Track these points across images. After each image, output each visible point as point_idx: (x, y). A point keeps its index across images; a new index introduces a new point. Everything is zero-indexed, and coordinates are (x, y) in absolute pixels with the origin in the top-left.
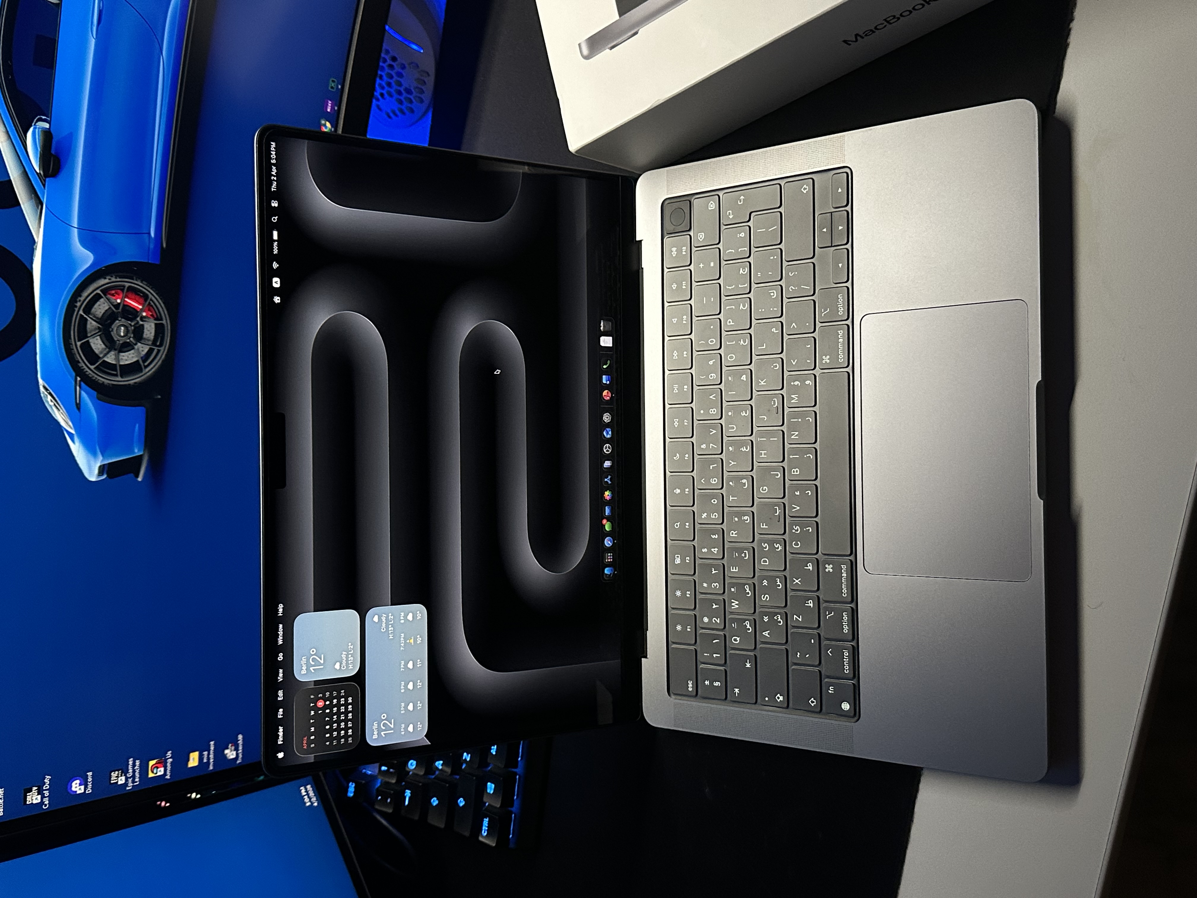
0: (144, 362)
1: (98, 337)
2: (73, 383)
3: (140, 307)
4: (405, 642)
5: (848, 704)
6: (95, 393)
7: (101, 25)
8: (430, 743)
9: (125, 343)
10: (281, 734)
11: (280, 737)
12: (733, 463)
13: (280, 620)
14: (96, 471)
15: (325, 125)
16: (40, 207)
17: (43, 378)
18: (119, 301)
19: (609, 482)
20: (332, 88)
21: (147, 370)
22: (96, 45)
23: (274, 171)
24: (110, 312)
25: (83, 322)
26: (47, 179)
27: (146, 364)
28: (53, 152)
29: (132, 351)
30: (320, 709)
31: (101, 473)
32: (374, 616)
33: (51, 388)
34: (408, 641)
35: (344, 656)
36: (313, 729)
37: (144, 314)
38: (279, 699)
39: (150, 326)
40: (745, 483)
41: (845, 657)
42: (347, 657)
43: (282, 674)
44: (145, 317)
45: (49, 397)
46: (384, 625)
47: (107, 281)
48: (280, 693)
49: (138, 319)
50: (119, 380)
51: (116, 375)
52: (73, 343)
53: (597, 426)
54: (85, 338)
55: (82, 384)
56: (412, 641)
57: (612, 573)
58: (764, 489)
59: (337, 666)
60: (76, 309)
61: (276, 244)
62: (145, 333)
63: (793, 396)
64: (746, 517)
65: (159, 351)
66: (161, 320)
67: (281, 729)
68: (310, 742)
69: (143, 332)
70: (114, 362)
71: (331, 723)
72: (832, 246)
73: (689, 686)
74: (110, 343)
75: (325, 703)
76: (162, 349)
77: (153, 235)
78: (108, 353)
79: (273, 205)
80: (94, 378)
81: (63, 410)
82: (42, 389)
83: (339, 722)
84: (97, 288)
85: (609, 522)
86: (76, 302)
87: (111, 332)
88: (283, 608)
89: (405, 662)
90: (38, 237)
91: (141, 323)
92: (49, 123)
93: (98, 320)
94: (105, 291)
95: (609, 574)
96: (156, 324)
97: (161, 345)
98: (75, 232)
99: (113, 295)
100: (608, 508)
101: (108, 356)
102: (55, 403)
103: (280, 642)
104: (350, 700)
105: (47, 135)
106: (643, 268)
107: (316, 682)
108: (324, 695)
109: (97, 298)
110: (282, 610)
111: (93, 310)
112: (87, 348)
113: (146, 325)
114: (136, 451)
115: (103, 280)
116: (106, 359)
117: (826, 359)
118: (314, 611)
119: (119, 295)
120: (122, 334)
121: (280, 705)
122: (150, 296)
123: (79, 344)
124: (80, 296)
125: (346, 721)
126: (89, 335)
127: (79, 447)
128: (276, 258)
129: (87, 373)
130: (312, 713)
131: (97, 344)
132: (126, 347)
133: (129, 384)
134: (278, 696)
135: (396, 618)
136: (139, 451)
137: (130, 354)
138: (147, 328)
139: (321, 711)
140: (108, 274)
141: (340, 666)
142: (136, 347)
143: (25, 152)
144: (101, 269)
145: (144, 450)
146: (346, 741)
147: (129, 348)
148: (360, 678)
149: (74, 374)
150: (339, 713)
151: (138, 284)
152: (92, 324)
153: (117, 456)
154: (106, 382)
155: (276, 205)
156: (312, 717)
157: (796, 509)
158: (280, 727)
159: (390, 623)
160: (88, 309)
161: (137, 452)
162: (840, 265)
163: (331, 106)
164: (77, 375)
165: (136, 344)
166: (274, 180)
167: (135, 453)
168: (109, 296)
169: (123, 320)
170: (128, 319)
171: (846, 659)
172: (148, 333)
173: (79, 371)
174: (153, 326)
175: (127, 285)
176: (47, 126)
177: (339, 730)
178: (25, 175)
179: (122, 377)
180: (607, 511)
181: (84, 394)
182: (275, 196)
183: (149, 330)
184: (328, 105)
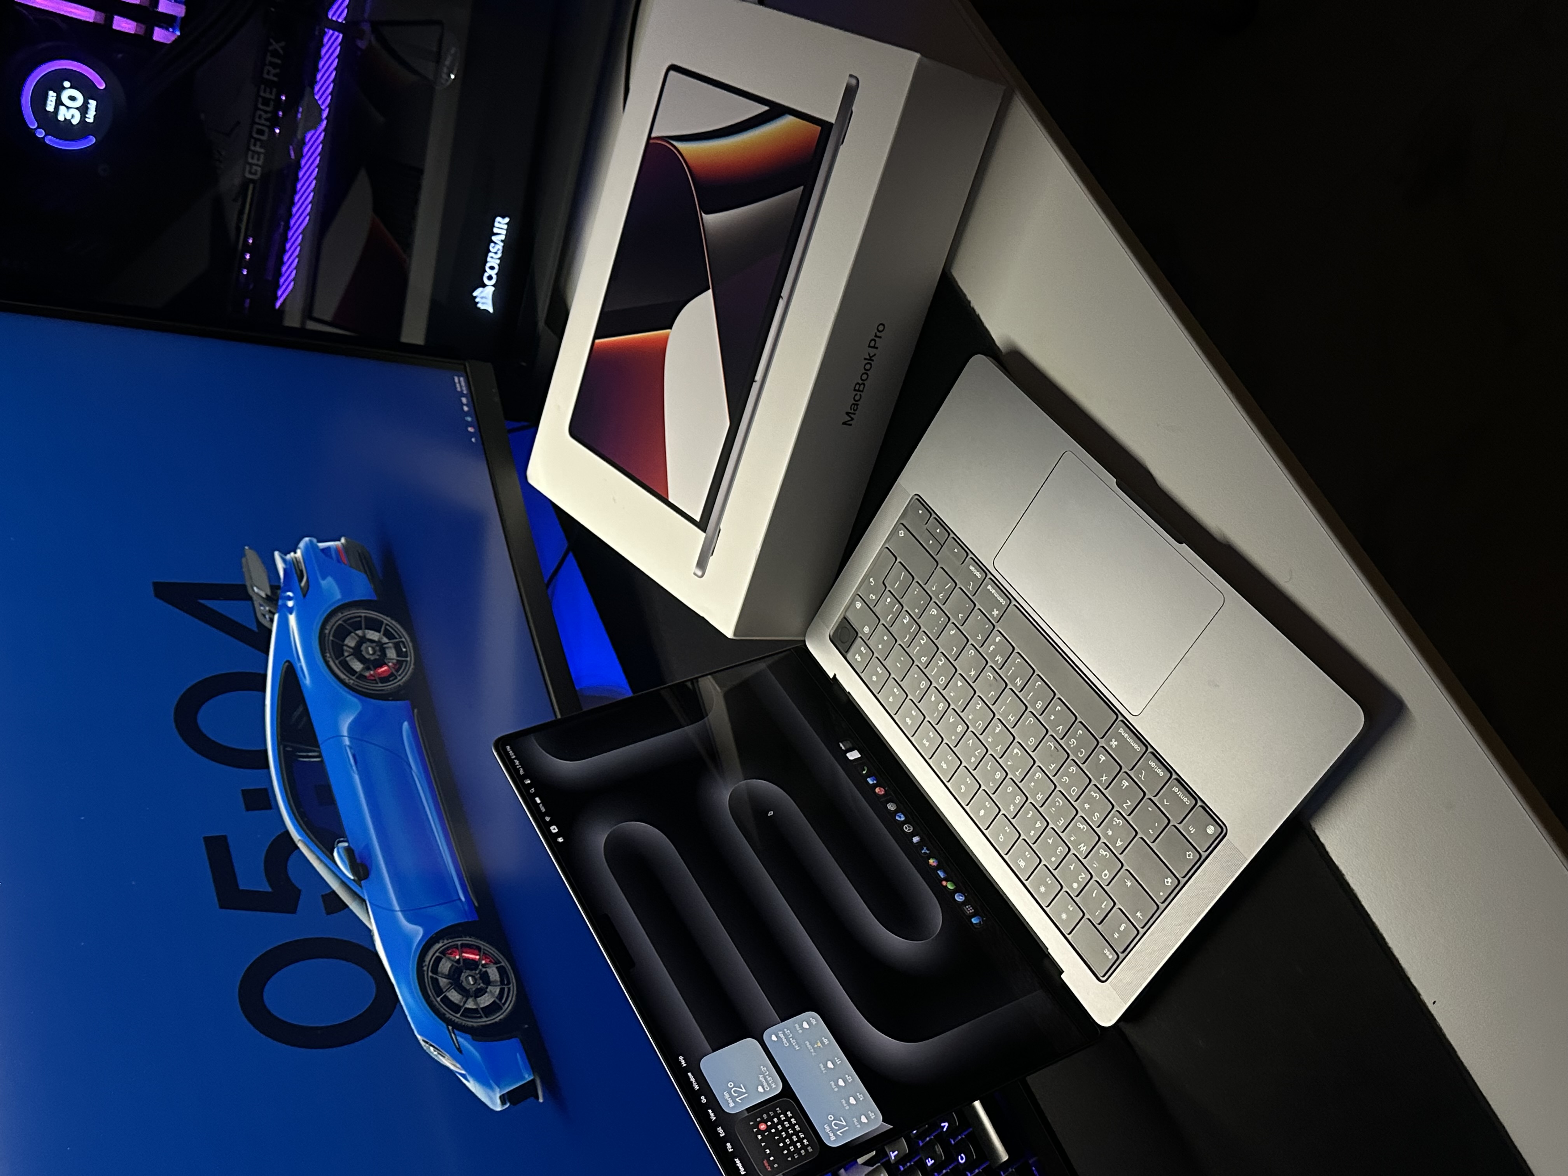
0: (501, 999)
1: (453, 990)
2: (447, 1032)
3: (478, 957)
4: (814, 1048)
5: (1210, 826)
6: (469, 1036)
7: (358, 764)
8: (892, 1127)
9: (477, 989)
10: (739, 1164)
11: (740, 1168)
12: (999, 748)
13: (686, 1070)
14: (499, 1102)
16: (364, 904)
17: (420, 1034)
18: (457, 957)
19: (928, 852)
21: (506, 1006)
22: (361, 779)
23: (517, 762)
24: (454, 968)
25: (435, 982)
26: (362, 882)
27: (503, 1001)
28: (358, 861)
29: (486, 995)
30: (765, 1131)
31: (503, 1103)
32: (771, 1036)
33: (430, 1040)
34: (816, 1046)
35: (762, 1080)
36: (768, 1151)
37: (483, 962)
38: (721, 1135)
39: (493, 970)
40: (1017, 752)
41: (1178, 793)
42: (766, 1079)
43: (713, 1114)
44: (485, 964)
45: (432, 1049)
46: (785, 1040)
47: (441, 945)
48: (720, 1130)
49: (480, 967)
50: (485, 1021)
51: (481, 1017)
52: (434, 1000)
53: (888, 819)
54: (442, 994)
55: (456, 1031)
56: (819, 1044)
57: (981, 920)
58: (1031, 741)
59: (760, 1089)
60: (426, 973)
61: (541, 805)
62: (491, 978)
63: (996, 659)
64: (1037, 774)
65: (509, 989)
66: (500, 963)
67: (737, 1161)
68: (771, 1163)
69: (489, 977)
70: (474, 1007)
71: (783, 1140)
72: (942, 546)
73: (1107, 954)
74: (465, 993)
75: (766, 1124)
76: (511, 986)
77: (463, 899)
78: (467, 1000)
79: (526, 783)
80: (463, 1024)
81: (447, 1056)
82: (423, 1043)
83: (789, 1136)
84: (436, 952)
85: (948, 883)
86: (423, 967)
87: (461, 983)
88: (684, 1059)
89: (823, 1064)
90: (371, 925)
91: (484, 970)
92: (347, 841)
93: (447, 977)
94: (444, 953)
95: (978, 922)
96: (497, 968)
98: (400, 915)
99: (451, 954)
100: (941, 871)
101: (468, 1002)
102: (439, 1052)
103: (697, 1088)
104: (789, 1114)
105: (349, 851)
106: (849, 693)
107: (748, 1110)
108: (762, 1118)
109: (438, 960)
110: (684, 1061)
111: (439, 970)
112: (446, 1001)
113: (489, 971)
114: (527, 1076)
115: (437, 944)
116: (467, 1006)
117: (995, 613)
118: (713, 1052)
119: (456, 952)
120: (472, 983)
121: (725, 1140)
122: (482, 947)
123: (439, 999)
124: (424, 961)
125: (796, 1133)
126: (444, 990)
127: (474, 1084)
128: (546, 814)
129: (456, 1021)
130: (760, 1137)
131: (454, 996)
132: (479, 993)
133: (496, 1022)
134: (719, 1133)
135: (793, 1031)
136: (529, 1076)
137: (485, 997)
138: (491, 972)
139: (767, 1133)
140: (440, 939)
141: (764, 1089)
142: (488, 990)
143: (336, 867)
144: (432, 937)
145: (534, 1075)
146: (806, 1151)
147: (483, 993)
148: (787, 1091)
149: (445, 1025)
150: (785, 1129)
151: (468, 940)
152: (443, 982)
153: (511, 1085)
154: (475, 1025)
155: (529, 782)
156: (762, 1141)
157: (1060, 730)
158: (735, 1160)
159: (789, 1036)
160: (435, 970)
161: (528, 1078)
162: (956, 550)
164: (448, 1025)
165: (487, 988)
166: (519, 768)
167: (526, 1079)
168: (447, 955)
169: (468, 971)
170: (471, 970)
171: (1180, 794)
172: (493, 976)
173: (448, 1022)
174: (495, 969)
175: (459, 943)
176: (346, 844)
177: (793, 1143)
178: (344, 883)
179: (487, 1017)
180: (941, 874)
181: (460, 1039)
182: (525, 777)
183: (493, 973)
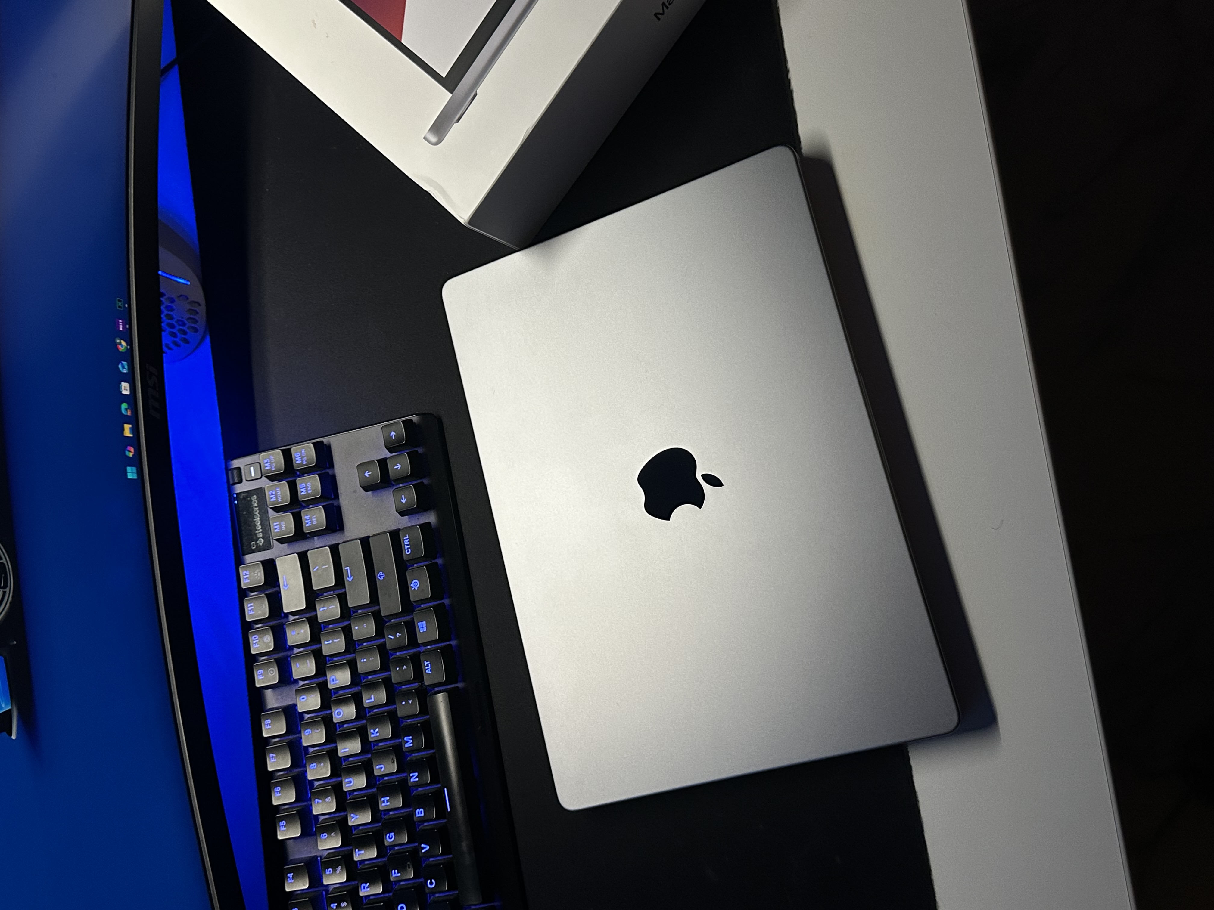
15: (120, 344)
20: (120, 307)
97: (5, 587)
136: (6, 705)
145: (12, 703)
161: (6, 708)
163: (122, 325)
184: (119, 325)
